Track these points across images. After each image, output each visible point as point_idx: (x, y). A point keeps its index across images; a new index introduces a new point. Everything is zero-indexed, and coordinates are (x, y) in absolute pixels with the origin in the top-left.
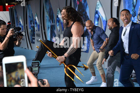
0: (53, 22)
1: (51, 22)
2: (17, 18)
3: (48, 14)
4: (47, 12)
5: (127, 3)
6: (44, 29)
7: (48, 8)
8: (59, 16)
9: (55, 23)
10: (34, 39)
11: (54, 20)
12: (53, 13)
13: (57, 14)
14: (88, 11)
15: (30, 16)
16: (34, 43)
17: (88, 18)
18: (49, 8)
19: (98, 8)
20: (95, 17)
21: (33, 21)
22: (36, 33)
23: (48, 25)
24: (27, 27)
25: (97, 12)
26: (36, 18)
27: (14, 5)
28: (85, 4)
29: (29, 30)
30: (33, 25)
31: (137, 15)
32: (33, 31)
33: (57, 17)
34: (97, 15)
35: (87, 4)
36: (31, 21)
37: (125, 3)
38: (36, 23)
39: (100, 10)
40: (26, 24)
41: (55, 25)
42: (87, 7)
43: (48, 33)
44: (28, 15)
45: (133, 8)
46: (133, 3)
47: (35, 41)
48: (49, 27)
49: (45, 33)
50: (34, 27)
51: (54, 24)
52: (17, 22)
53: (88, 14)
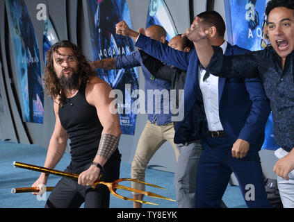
0: (33, 56)
1: (28, 55)
3: (19, 33)
4: (16, 28)
6: (11, 76)
7: (18, 17)
8: (49, 38)
9: (38, 56)
11: (37, 50)
12: (32, 30)
13: (44, 33)
18: (21, 16)
19: (155, 10)
23: (22, 65)
25: (151, 22)
31: (261, 23)
33: (45, 39)
41: (39, 63)
42: (126, 7)
43: (22, 85)
48: (23, 71)
49: (13, 86)
51: (37, 60)
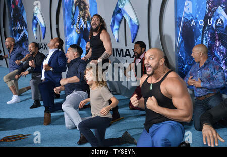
5: (66, 10)
17: (25, 24)
20: (33, 23)
28: (22, 9)
34: (35, 21)
37: (64, 10)
45: (72, 16)
46: (72, 11)
53: (25, 19)
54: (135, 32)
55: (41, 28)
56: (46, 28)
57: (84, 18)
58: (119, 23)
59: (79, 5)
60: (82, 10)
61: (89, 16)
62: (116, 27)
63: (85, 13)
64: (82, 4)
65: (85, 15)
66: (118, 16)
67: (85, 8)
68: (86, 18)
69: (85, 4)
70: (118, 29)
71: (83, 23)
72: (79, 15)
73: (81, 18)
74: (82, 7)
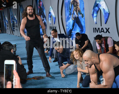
2: (4, 17)
5: (66, 7)
10: (14, 29)
14: (45, 12)
15: (11, 16)
16: (14, 31)
17: (45, 16)
20: (49, 15)
21: (13, 18)
22: (15, 25)
24: (10, 21)
25: (50, 13)
26: (15, 16)
27: (2, 9)
29: (11, 24)
30: (13, 20)
31: (72, 14)
32: (14, 24)
35: (44, 8)
36: (12, 18)
37: (65, 7)
38: (15, 19)
39: (52, 12)
40: (10, 20)
44: (10, 15)
45: (69, 10)
46: (70, 8)
47: (15, 30)
50: (14, 22)
52: (4, 19)
54: (107, 17)
55: (53, 18)
56: (55, 18)
57: (76, 11)
58: (97, 12)
59: (74, 4)
60: (75, 7)
61: (79, 9)
62: (95, 15)
63: (77, 8)
64: (75, 3)
65: (77, 9)
66: (97, 8)
67: (77, 5)
68: (78, 11)
69: (77, 3)
70: (96, 16)
71: (76, 14)
72: (73, 10)
73: (75, 11)
74: (75, 4)
